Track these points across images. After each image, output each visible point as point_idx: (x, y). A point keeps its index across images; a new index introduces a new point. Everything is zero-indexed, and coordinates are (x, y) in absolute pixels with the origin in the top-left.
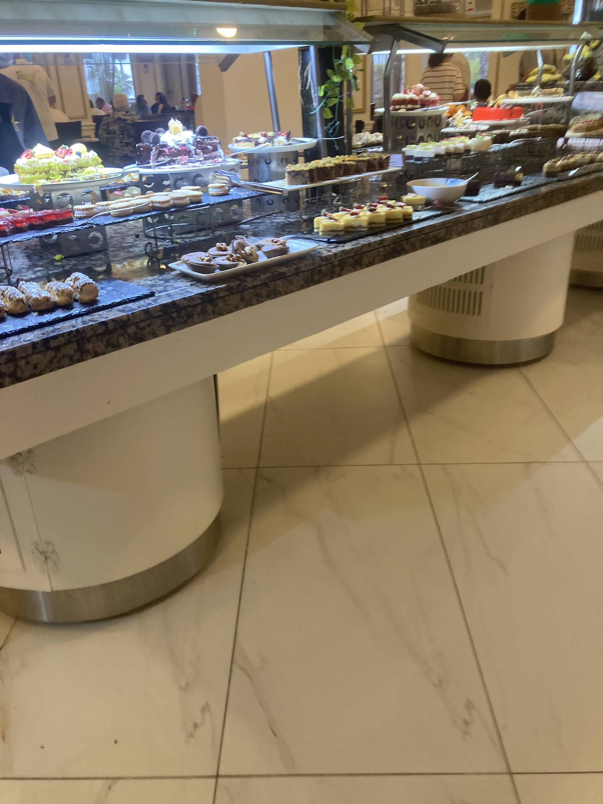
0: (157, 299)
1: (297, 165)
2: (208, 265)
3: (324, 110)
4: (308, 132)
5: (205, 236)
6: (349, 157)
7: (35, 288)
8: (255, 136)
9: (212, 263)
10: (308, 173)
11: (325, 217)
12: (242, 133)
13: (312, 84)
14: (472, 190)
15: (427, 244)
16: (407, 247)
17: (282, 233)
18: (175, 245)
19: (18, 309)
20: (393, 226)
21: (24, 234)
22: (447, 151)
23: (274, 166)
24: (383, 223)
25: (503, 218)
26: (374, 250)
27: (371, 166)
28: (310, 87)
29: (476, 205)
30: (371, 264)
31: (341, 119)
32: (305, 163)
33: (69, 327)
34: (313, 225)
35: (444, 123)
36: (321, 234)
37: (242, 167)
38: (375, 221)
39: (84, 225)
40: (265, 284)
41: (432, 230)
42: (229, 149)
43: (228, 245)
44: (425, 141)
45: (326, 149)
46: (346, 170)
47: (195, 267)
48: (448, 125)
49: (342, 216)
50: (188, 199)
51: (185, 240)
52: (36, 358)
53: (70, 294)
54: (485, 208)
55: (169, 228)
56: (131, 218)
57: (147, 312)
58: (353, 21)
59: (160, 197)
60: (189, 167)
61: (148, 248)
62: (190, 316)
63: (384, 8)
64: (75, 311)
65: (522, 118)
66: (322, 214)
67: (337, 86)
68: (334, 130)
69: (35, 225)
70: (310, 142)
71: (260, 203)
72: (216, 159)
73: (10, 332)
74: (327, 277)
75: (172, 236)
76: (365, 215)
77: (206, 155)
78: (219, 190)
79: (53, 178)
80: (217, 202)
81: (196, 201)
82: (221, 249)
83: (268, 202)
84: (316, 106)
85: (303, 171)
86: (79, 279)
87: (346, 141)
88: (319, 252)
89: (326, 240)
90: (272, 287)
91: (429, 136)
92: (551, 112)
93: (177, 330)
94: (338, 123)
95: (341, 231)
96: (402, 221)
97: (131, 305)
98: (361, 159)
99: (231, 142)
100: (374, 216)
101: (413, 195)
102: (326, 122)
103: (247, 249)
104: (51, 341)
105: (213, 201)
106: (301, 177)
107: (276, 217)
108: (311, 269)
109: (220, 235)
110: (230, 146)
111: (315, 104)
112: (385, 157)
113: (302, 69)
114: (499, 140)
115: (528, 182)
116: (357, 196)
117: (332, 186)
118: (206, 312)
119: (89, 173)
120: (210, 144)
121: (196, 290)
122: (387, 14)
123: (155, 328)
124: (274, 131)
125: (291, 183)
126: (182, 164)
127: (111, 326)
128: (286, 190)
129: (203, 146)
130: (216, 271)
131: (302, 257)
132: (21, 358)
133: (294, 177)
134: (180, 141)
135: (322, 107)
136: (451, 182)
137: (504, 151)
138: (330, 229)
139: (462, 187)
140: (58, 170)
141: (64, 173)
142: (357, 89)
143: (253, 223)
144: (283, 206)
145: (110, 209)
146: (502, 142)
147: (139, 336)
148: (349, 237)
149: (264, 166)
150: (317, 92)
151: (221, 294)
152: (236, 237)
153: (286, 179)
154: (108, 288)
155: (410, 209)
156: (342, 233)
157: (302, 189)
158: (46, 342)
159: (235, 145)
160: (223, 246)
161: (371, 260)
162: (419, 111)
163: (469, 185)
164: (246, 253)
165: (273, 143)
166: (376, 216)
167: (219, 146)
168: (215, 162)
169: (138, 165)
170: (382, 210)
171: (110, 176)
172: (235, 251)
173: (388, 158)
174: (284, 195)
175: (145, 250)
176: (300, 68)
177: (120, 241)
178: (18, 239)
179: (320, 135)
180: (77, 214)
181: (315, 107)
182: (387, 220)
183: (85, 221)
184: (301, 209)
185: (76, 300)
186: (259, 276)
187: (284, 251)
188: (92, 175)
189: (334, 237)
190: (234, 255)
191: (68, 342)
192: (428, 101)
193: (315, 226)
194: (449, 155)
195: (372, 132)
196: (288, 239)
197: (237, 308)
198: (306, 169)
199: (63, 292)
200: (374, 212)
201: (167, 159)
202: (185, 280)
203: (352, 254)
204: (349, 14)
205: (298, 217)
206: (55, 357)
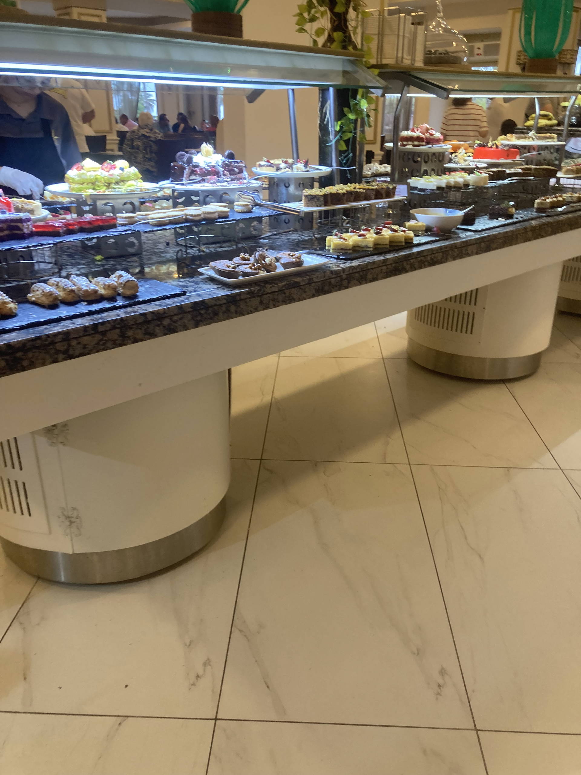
0: (188, 298)
1: (313, 189)
2: (233, 271)
3: (339, 142)
4: (323, 160)
5: (229, 247)
6: (359, 185)
7: (84, 281)
8: (276, 162)
9: (236, 270)
10: (323, 197)
11: (336, 237)
12: (265, 159)
13: (329, 119)
14: (469, 220)
15: (425, 265)
16: (408, 267)
17: (297, 248)
18: (202, 253)
19: (70, 298)
20: (396, 248)
21: (76, 235)
22: (449, 185)
23: (292, 189)
24: (387, 245)
25: (495, 246)
26: (378, 267)
27: (378, 194)
28: (328, 122)
29: (472, 233)
30: (374, 279)
31: (354, 150)
32: (319, 188)
33: (114, 316)
34: (325, 243)
35: (447, 159)
36: (331, 251)
37: (264, 189)
38: (380, 242)
39: (126, 231)
40: (281, 291)
41: (430, 253)
42: (252, 172)
43: (250, 256)
44: (429, 174)
45: (339, 177)
46: (356, 196)
47: (222, 273)
48: (450, 161)
49: (351, 236)
50: (217, 214)
51: (211, 249)
52: (86, 340)
53: (114, 289)
54: (478, 236)
55: (197, 238)
56: (167, 227)
57: (180, 307)
58: (368, 68)
59: (193, 211)
60: (218, 186)
61: (179, 254)
62: (216, 314)
63: (397, 57)
64: (119, 303)
65: (518, 158)
66: (334, 234)
67: (352, 123)
68: (347, 161)
69: (85, 229)
70: (325, 170)
71: (277, 221)
72: (241, 181)
73: (64, 316)
74: (337, 288)
75: (199, 245)
76: (371, 237)
77: (232, 177)
78: (243, 208)
79: (98, 188)
80: (242, 218)
81: (224, 216)
82: (244, 259)
83: (285, 221)
84: (333, 139)
85: (318, 195)
86: (122, 276)
87: (357, 170)
88: (330, 267)
89: (336, 256)
90: (287, 294)
91: (433, 170)
92: (545, 154)
93: (204, 325)
94: (351, 155)
95: (349, 249)
96: (404, 244)
97: (167, 301)
98: (370, 187)
99: (254, 166)
100: (379, 238)
101: (416, 221)
102: (340, 153)
103: (267, 260)
104: (100, 326)
105: (238, 217)
106: (316, 200)
107: (291, 234)
108: (322, 281)
109: (243, 247)
110: (254, 169)
111: (332, 137)
112: (391, 187)
113: (321, 106)
114: (495, 177)
115: (520, 215)
116: (365, 221)
117: (342, 210)
118: (229, 311)
119: (130, 186)
120: (236, 167)
121: (222, 293)
122: (399, 62)
123: (186, 321)
124: (293, 159)
125: (307, 205)
126: (211, 183)
127: (149, 318)
128: (303, 211)
129: (230, 168)
130: (240, 277)
131: (315, 270)
132: (74, 338)
133: (311, 200)
134: (210, 163)
135: (338, 139)
136: (450, 212)
137: (500, 186)
138: (339, 248)
139: (460, 217)
140: (103, 182)
141: (108, 185)
142: (370, 126)
143: (271, 238)
144: (298, 225)
145: (149, 218)
146: (498, 179)
147: (172, 327)
148: (357, 255)
149: (283, 189)
150: (334, 127)
151: (243, 297)
152: (257, 249)
153: (303, 202)
154: (145, 286)
155: (411, 234)
156: (351, 251)
157: (315, 211)
158: (95, 326)
159: (258, 169)
160: (246, 257)
161: (375, 276)
162: (424, 148)
163: (466, 215)
164: (266, 264)
165: (292, 169)
166: (381, 239)
167: (244, 169)
168: (241, 183)
169: (172, 181)
170: (386, 233)
171: (148, 190)
172: (257, 261)
173: (394, 188)
174: (301, 215)
175: (177, 256)
176: (320, 104)
177: (153, 247)
178: (71, 239)
179: (334, 164)
180: (119, 221)
181: (331, 139)
182: (391, 242)
183: (127, 228)
184: (314, 229)
185: (119, 294)
186: (277, 284)
187: (299, 263)
188: (132, 188)
189: (343, 254)
190: (255, 264)
191: (114, 328)
192: (433, 139)
193: (327, 244)
194: (449, 187)
195: (381, 163)
196: (302, 254)
197: (256, 310)
198: (321, 194)
199: (109, 286)
200: (380, 234)
201: (199, 178)
202: (211, 283)
203: (358, 270)
204: (365, 62)
205: (312, 235)
206: (101, 340)
